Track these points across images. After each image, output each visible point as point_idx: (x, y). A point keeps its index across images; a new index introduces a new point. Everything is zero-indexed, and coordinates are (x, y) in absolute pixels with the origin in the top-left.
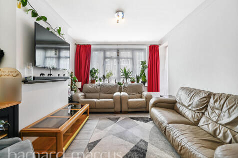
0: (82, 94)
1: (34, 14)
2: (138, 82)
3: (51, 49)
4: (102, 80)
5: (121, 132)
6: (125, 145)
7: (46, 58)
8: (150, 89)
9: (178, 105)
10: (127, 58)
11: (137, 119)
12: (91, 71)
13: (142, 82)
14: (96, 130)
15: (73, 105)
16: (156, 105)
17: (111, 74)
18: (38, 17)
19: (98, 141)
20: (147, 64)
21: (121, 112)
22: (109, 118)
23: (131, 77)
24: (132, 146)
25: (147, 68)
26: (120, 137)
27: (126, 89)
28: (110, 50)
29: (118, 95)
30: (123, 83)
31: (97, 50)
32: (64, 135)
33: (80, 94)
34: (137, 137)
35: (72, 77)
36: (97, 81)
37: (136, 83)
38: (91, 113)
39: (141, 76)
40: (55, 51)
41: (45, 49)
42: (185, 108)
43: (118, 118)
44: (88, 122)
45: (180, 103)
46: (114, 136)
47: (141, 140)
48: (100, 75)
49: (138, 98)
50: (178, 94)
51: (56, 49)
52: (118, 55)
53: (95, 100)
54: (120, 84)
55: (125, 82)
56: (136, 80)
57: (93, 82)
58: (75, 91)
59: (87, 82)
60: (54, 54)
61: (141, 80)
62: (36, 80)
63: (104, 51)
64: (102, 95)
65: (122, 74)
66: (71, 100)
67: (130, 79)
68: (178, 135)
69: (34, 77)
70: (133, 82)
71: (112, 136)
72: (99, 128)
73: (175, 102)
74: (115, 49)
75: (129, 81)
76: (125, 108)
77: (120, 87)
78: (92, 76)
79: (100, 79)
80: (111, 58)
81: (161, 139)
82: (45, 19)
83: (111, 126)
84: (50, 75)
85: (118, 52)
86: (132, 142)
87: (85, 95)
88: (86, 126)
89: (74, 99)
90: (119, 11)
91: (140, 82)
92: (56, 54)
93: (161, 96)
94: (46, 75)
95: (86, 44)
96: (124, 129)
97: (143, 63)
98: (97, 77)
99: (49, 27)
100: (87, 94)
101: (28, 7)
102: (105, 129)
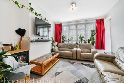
0: (58, 48)
1: (36, 14)
2: (89, 42)
3: (45, 27)
4: (68, 41)
5: (74, 71)
6: (74, 78)
7: (44, 31)
8: (97, 48)
9: (116, 60)
10: (82, 29)
11: (86, 65)
12: (62, 37)
13: (91, 43)
14: (61, 66)
15: (53, 53)
16: (98, 58)
17: (72, 38)
18: (37, 14)
19: (61, 72)
20: (95, 32)
21: (77, 60)
22: (69, 62)
23: (85, 40)
24: (78, 79)
25: (95, 34)
26: (73, 73)
27: (80, 47)
28: (72, 25)
29: (75, 50)
30: (80, 43)
31: (65, 26)
32: (45, 66)
33: (56, 48)
34: (82, 75)
35: (53, 40)
36: (65, 42)
37: (87, 43)
38: (60, 58)
39: (91, 39)
40: (47, 28)
41: (43, 27)
42: (122, 63)
43: (74, 63)
44: (59, 62)
45: (118, 59)
46: (70, 72)
47: (85, 78)
48: (66, 39)
49: (88, 52)
50: (117, 52)
51: (47, 27)
52: (76, 28)
53: (63, 51)
54: (77, 44)
55: (81, 42)
56: (87, 42)
57: (63, 42)
58: (54, 46)
59: (60, 42)
60: (46, 29)
61: (91, 42)
62: (36, 41)
63: (69, 26)
64: (67, 49)
65: (79, 38)
66: (52, 51)
67: (83, 41)
68: (108, 80)
69: (35, 40)
70: (85, 43)
71: (68, 71)
72: (63, 66)
73: (114, 58)
74: (74, 24)
75: (83, 42)
76: (79, 58)
77: (77, 45)
78: (63, 39)
79: (67, 41)
80: (72, 29)
81: (99, 81)
82: (40, 15)
83: (69, 66)
84: (42, 39)
85: (76, 26)
86: (78, 78)
87: (59, 49)
88: (57, 64)
89: (54, 50)
90: (73, 3)
91: (90, 43)
92: (47, 30)
93: (104, 53)
94: (40, 39)
95: (60, 23)
96: (76, 69)
97: (92, 31)
98: (65, 40)
99: (41, 18)
100: (60, 48)
101: (33, 11)
102: (66, 67)
